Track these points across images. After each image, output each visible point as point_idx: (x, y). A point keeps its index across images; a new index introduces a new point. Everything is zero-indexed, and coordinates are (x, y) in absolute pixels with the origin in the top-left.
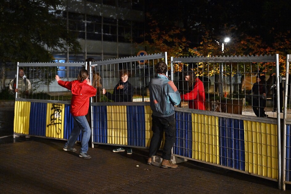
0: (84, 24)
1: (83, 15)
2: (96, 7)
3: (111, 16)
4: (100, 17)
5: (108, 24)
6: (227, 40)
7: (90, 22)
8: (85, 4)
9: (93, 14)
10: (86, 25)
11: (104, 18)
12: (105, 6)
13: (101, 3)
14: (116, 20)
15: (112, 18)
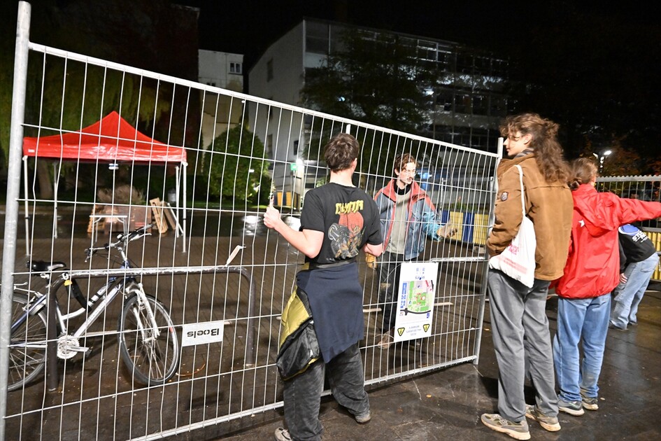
0: (451, 136)
1: (450, 126)
2: (465, 119)
3: (481, 126)
4: (469, 128)
5: (477, 135)
6: (608, 153)
7: (457, 134)
8: (453, 115)
9: (461, 125)
10: (453, 137)
11: (474, 129)
12: (476, 116)
13: (470, 114)
14: (486, 130)
15: (482, 129)
